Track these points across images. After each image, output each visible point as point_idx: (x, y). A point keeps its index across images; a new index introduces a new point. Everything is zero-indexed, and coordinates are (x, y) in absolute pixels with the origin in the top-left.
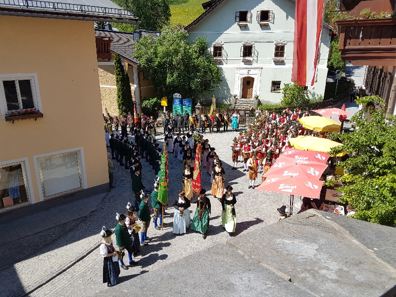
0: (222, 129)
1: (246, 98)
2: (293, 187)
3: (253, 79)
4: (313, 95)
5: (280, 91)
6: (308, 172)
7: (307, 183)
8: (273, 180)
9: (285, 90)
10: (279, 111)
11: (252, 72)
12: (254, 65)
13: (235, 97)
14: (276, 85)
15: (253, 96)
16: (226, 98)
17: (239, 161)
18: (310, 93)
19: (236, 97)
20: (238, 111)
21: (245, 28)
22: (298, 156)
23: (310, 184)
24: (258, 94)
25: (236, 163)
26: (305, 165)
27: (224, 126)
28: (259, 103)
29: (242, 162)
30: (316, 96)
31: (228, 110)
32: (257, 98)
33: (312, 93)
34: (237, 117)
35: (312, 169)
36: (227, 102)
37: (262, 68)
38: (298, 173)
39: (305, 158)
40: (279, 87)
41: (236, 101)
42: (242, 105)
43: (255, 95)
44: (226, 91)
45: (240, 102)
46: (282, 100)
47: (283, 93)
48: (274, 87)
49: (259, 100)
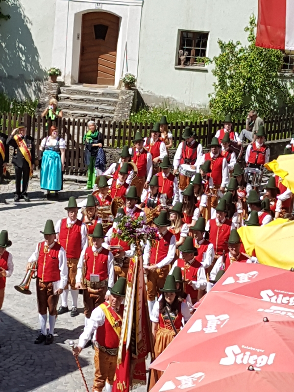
1: (93, 81)
3: (116, 20)
5: (206, 67)
9: (223, 64)
10: (202, 131)
13: (54, 75)
15: (118, 78)
16: (22, 80)
19: (59, 79)
24: (133, 72)
27: (17, 178)
28: (139, 103)
32: (130, 84)
34: (58, 150)
40: (203, 53)
41: (59, 92)
42: (81, 108)
43: (125, 73)
44: (24, 59)
45: (73, 97)
46: (214, 96)
47: (215, 73)
48: (186, 53)
49: (138, 94)
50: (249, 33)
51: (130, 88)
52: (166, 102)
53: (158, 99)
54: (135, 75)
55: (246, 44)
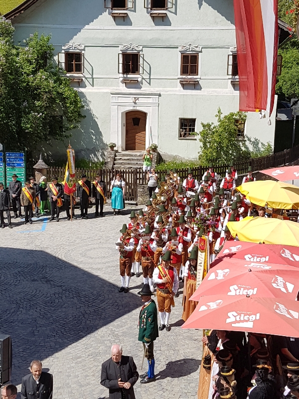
0: (92, 210)
1: (133, 149)
2: (253, 317)
3: (144, 115)
4: (256, 143)
5: (195, 137)
6: (274, 285)
7: (278, 307)
8: (213, 305)
9: (205, 135)
10: (197, 173)
11: (142, 100)
12: (145, 89)
13: (112, 147)
14: (187, 126)
15: (147, 145)
16: (94, 151)
17: (133, 274)
18: (249, 140)
19: (115, 149)
20: (121, 175)
21: (123, 20)
22: (250, 256)
23: (282, 310)
24: (155, 142)
25: (127, 277)
26: (266, 271)
27: (97, 204)
28: (160, 159)
29: (139, 275)
30: (260, 145)
31: (102, 173)
32: (155, 149)
33: (253, 140)
34: (121, 187)
35: (280, 279)
36: (96, 158)
37: (160, 95)
38: (256, 289)
39: (263, 259)
40: (193, 130)
41: (116, 156)
42: (129, 164)
43: (151, 143)
44: (94, 138)
45: (123, 158)
46: (201, 153)
47: (201, 141)
48: (184, 130)
49: (159, 154)
50: (218, 118)
51: (154, 151)
52: (175, 157)
53: (170, 156)
54: (157, 144)
55: (217, 124)
